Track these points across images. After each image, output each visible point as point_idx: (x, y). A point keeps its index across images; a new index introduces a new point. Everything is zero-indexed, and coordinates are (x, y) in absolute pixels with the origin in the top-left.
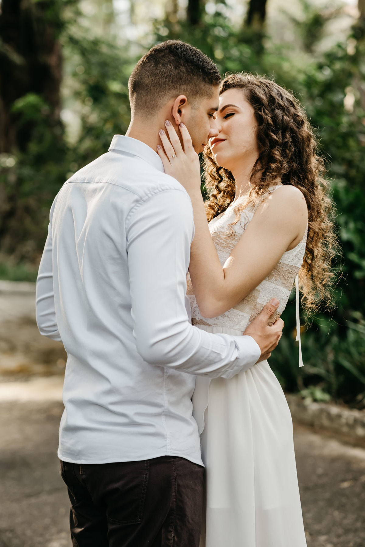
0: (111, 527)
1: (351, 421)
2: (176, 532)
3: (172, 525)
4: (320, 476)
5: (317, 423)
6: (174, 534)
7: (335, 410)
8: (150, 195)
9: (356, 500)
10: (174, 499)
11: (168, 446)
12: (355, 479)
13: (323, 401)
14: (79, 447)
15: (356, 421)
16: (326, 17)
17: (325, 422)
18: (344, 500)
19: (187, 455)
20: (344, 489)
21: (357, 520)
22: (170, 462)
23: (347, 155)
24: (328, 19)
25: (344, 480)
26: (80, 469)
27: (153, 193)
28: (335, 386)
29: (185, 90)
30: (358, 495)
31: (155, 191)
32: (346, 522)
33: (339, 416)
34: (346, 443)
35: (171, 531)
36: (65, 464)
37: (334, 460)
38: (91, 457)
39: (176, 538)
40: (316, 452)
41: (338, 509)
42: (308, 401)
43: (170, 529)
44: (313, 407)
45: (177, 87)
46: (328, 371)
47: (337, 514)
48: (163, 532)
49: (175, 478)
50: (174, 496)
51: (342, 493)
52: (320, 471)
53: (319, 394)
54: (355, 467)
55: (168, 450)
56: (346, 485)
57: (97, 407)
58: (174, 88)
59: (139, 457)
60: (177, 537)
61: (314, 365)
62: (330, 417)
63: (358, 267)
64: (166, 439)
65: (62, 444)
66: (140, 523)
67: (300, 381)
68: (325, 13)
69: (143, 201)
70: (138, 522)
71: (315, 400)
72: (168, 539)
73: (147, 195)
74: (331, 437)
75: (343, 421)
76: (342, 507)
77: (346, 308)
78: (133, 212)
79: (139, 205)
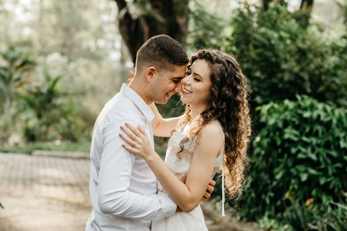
8: (115, 122)
27: (116, 121)
29: (156, 64)
31: (118, 121)
45: (152, 62)
58: (150, 62)
69: (111, 125)
77: (339, 190)
78: (105, 131)
79: (109, 127)
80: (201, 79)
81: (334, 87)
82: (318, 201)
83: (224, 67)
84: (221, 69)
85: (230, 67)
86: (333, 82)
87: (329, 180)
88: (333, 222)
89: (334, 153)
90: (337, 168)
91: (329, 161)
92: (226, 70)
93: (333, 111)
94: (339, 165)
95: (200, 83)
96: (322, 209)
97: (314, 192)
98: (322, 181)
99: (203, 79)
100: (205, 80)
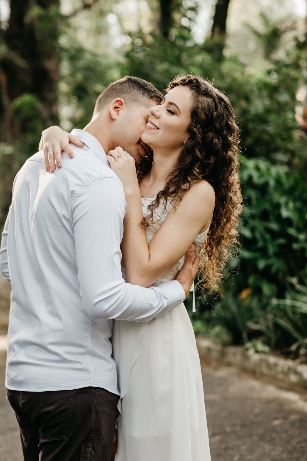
0: (42, 441)
1: (285, 369)
2: (93, 447)
3: (91, 442)
4: (256, 415)
5: (258, 370)
6: (91, 449)
7: (272, 359)
8: (91, 182)
9: (284, 435)
10: (93, 422)
11: (92, 379)
12: (285, 418)
13: (264, 352)
14: (21, 378)
15: (290, 369)
16: (283, 30)
17: (265, 370)
18: (274, 435)
19: (106, 386)
20: (275, 426)
21: (283, 452)
22: (91, 392)
23: (290, 146)
24: (285, 32)
25: (275, 419)
26: (21, 395)
27: (94, 180)
28: (273, 340)
30: (286, 431)
31: (95, 179)
32: (274, 453)
33: (276, 365)
34: (281, 388)
35: (89, 447)
36: (10, 391)
37: (269, 401)
38: (30, 386)
39: (92, 452)
40: (255, 395)
41: (268, 442)
42: (251, 352)
43: (89, 445)
44: (255, 357)
46: (268, 328)
47: (267, 447)
48: (82, 447)
49: (95, 405)
50: (93, 419)
51: (273, 429)
52: (257, 411)
53: (260, 346)
54: (286, 407)
55: (91, 382)
56: (277, 422)
57: (36, 347)
59: (68, 387)
60: (94, 452)
61: (257, 323)
62: (269, 366)
63: (296, 240)
64: (90, 374)
65: (8, 376)
66: (66, 439)
67: (245, 335)
68: (282, 27)
69: (85, 186)
70: (64, 439)
71: (257, 352)
72: (87, 453)
73: (88, 181)
74: (269, 383)
75: (279, 369)
76: (272, 441)
77: (285, 275)
78: (74, 197)
79: (82, 189)
80: (178, 111)
81: (266, 137)
82: (258, 291)
83: (213, 103)
84: (208, 104)
85: (222, 106)
86: (265, 132)
87: (269, 262)
88: (281, 318)
89: (274, 226)
90: (280, 246)
91: (268, 236)
92: (216, 108)
93: (268, 170)
94: (282, 241)
95: (174, 117)
96: (264, 301)
97: (251, 280)
98: (261, 264)
99: (180, 112)
100: (182, 114)
